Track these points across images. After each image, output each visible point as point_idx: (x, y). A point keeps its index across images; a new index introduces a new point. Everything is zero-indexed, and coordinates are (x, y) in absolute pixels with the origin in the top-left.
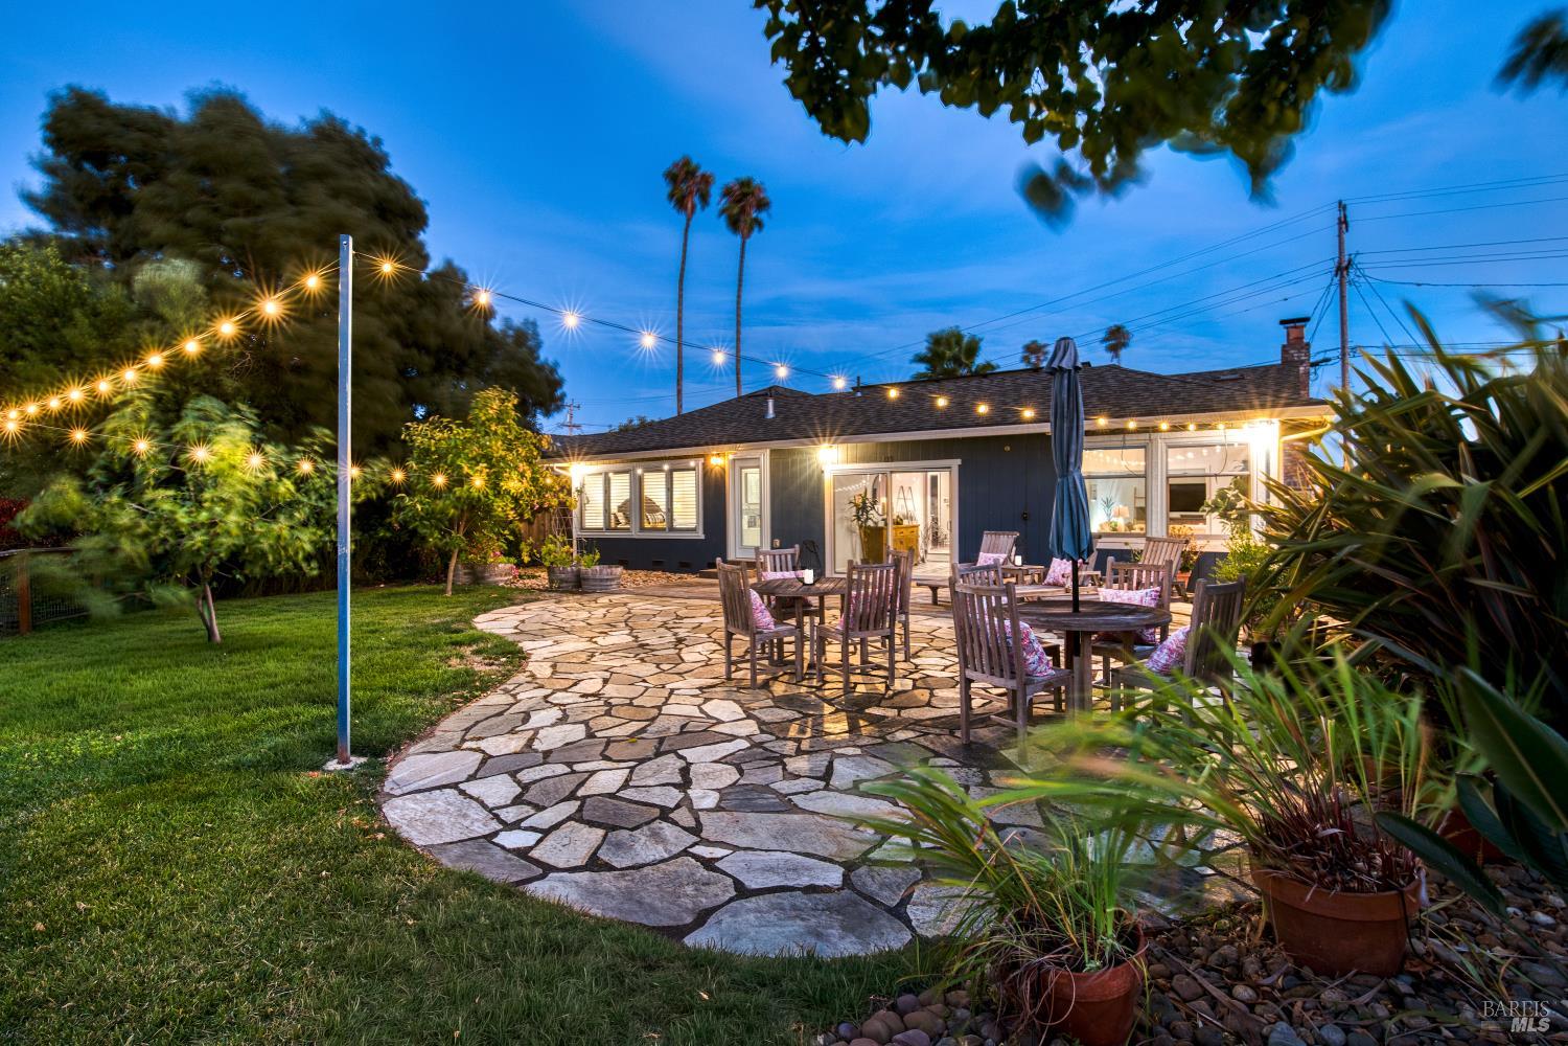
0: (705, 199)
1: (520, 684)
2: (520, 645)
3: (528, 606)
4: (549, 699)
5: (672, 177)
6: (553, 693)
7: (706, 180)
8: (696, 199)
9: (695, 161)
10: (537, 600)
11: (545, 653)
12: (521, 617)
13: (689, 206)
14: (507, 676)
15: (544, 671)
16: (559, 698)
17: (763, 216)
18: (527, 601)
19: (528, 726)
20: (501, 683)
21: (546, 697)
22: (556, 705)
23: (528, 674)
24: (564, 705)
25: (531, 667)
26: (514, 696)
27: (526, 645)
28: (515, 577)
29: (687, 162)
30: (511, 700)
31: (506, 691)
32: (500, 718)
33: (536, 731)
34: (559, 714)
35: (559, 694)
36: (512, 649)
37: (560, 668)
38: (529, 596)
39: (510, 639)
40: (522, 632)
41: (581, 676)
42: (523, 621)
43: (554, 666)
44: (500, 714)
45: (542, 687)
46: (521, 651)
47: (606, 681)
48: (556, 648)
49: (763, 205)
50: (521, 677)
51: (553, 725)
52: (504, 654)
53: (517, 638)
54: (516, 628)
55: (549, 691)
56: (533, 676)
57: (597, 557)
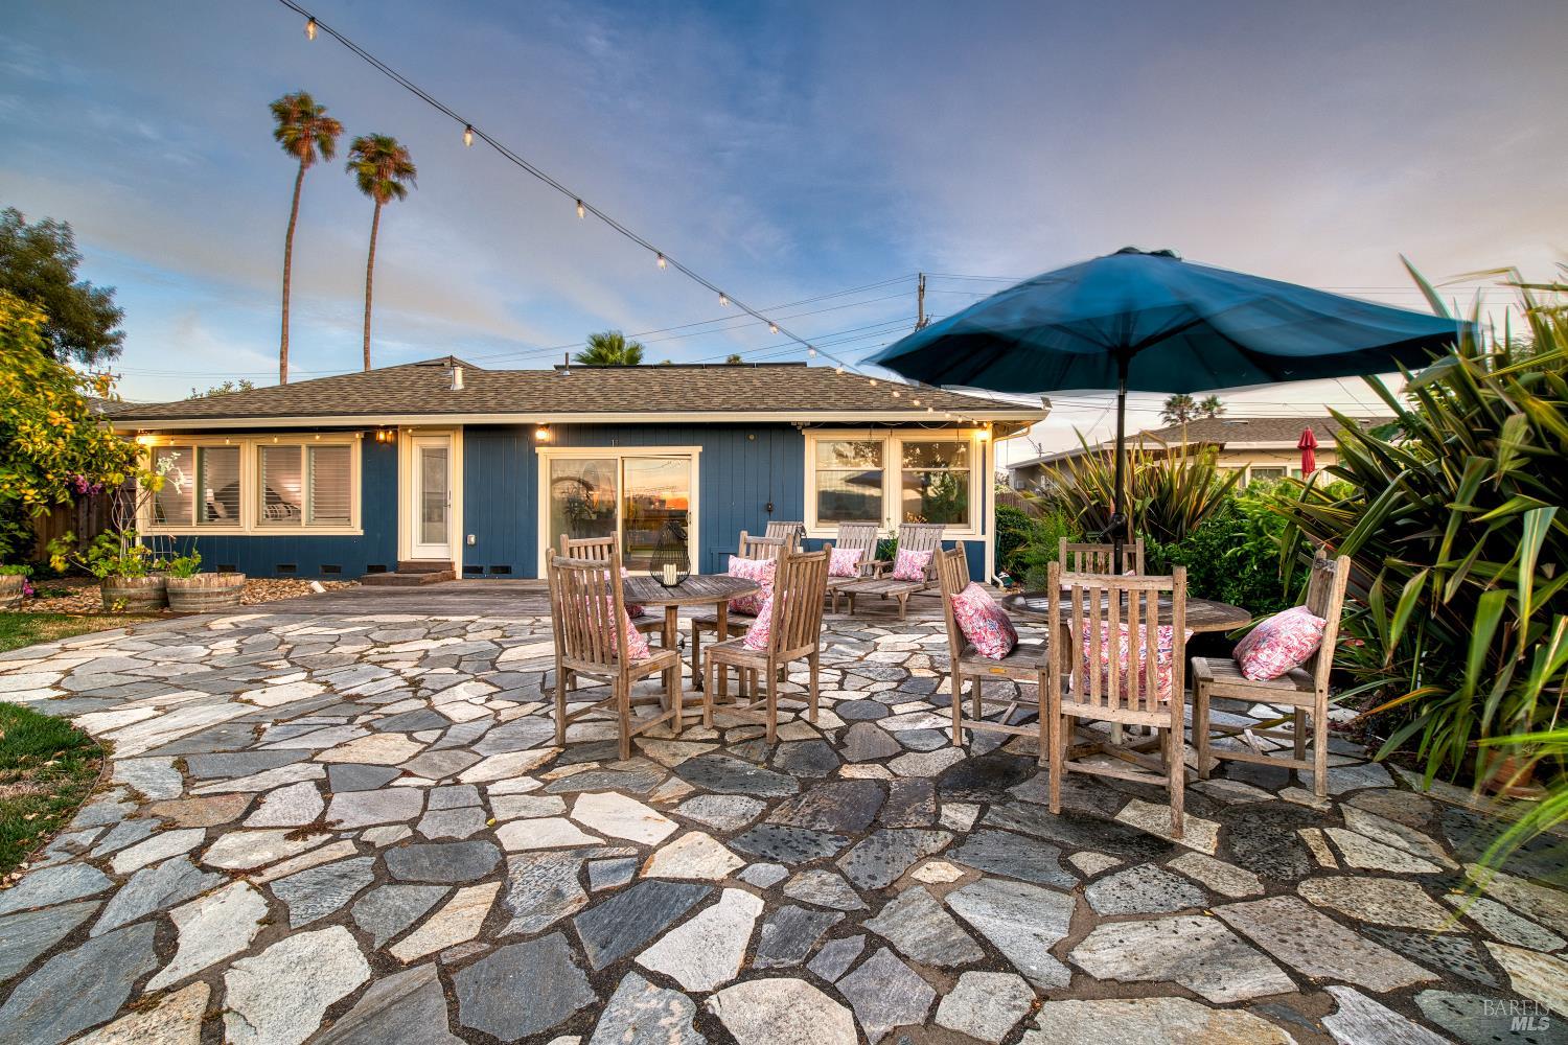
0: (327, 150)
1: (109, 828)
2: (78, 722)
3: (71, 643)
4: (209, 857)
5: (283, 113)
6: (209, 841)
7: (329, 127)
8: (315, 146)
9: (317, 102)
10: (87, 631)
11: (147, 736)
12: (65, 665)
13: (305, 151)
14: (66, 809)
15: (160, 781)
16: (231, 850)
17: (405, 183)
18: (64, 635)
19: (184, 964)
20: (54, 829)
21: (195, 854)
22: (235, 874)
23: (119, 793)
24: (257, 871)
25: (122, 773)
26: (103, 864)
27: (94, 722)
28: (27, 597)
29: (304, 100)
30: (97, 881)
31: (77, 853)
32: (81, 955)
33: (215, 977)
34: (257, 906)
35: (228, 841)
36: (61, 737)
37: (198, 768)
38: (66, 626)
39: (52, 712)
40: (72, 695)
41: (262, 781)
42: (68, 673)
43: (181, 765)
44: (78, 937)
45: (169, 825)
46: (84, 738)
47: (324, 787)
48: (169, 722)
49: (405, 170)
50: (108, 805)
51: (255, 947)
52: (46, 751)
53: (65, 708)
54: (56, 686)
55: (198, 836)
56: (136, 797)
57: (198, 560)
